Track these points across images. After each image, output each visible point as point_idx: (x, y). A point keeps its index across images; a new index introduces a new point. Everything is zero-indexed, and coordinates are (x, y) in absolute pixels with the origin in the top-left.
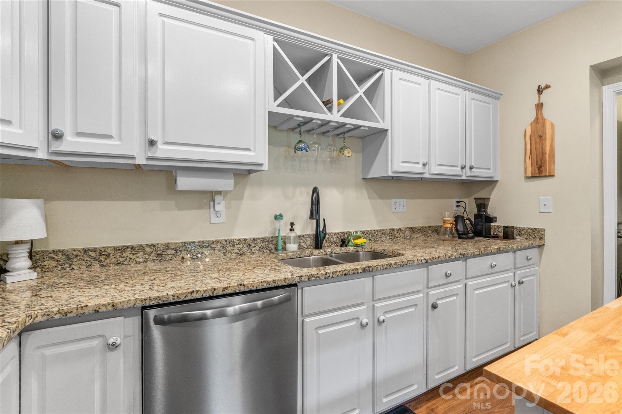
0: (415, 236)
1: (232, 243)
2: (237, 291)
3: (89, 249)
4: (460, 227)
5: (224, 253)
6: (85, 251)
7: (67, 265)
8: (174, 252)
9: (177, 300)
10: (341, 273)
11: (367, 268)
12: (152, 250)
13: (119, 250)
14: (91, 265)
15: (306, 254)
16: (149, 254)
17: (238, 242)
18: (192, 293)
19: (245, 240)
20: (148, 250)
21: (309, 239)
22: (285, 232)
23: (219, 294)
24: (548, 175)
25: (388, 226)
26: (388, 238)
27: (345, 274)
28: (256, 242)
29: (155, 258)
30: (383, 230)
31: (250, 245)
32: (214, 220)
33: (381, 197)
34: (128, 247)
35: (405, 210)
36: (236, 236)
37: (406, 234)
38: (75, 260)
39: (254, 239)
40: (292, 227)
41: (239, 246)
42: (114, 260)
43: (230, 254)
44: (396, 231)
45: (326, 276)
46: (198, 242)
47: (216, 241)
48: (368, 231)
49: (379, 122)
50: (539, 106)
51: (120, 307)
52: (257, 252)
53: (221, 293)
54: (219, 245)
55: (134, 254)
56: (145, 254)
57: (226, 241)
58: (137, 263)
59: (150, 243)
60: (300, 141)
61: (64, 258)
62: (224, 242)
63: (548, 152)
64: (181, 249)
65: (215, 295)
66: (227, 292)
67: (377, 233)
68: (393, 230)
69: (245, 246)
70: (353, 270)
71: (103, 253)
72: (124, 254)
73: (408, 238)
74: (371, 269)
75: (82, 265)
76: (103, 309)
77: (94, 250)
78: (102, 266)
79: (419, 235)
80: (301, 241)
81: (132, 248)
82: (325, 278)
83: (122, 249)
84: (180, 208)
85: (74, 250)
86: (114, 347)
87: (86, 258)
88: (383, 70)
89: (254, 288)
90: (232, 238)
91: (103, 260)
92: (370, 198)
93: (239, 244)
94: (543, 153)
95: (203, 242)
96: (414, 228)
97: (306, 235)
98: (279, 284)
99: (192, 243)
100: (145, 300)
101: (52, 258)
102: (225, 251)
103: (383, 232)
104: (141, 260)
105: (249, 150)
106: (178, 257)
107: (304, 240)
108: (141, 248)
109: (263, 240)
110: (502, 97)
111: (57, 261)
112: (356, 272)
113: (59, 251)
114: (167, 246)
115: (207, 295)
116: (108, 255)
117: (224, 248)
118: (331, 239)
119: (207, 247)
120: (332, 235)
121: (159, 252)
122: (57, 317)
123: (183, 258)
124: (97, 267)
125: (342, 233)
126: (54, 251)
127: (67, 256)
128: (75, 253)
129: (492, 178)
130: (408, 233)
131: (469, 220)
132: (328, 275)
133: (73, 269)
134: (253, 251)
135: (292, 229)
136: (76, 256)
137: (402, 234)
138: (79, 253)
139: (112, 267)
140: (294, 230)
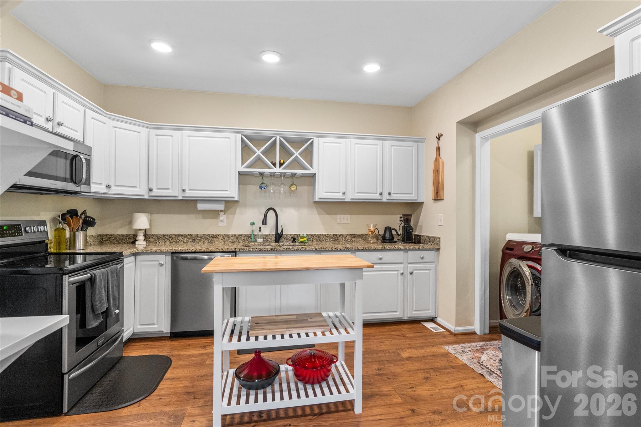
0: (356, 240)
1: (228, 236)
2: (206, 251)
3: (165, 235)
4: (387, 236)
5: (224, 241)
6: (164, 235)
7: (158, 241)
8: (200, 239)
9: (182, 251)
10: (257, 249)
11: (274, 249)
12: (190, 237)
13: (177, 236)
14: (166, 242)
15: (266, 245)
16: (189, 239)
17: (231, 236)
18: (187, 249)
19: (235, 235)
20: (189, 237)
21: (273, 237)
22: (256, 232)
23: (198, 251)
24: (440, 198)
25: (331, 232)
26: (332, 239)
27: (260, 250)
28: (241, 236)
29: (191, 241)
30: (327, 235)
31: (238, 238)
32: (220, 224)
33: (329, 213)
34: (180, 235)
35: (349, 222)
36: (231, 233)
37: (347, 238)
38: (160, 239)
39: (240, 235)
40: (260, 229)
41: (232, 238)
42: (175, 240)
43: (227, 242)
44: (338, 235)
45: (249, 250)
46: (211, 235)
47: (220, 235)
48: (315, 235)
49: (310, 170)
50: (438, 149)
51: (163, 251)
52: (241, 242)
53: (199, 251)
54: (221, 237)
55: (183, 238)
56: (187, 238)
57: (225, 235)
58: (184, 242)
59: (189, 234)
60: (262, 183)
61: (156, 238)
62: (224, 236)
63: (440, 182)
64: (203, 237)
65: (196, 251)
66: (201, 251)
67: (322, 236)
68: (336, 235)
69: (235, 238)
70: (265, 249)
71: (171, 237)
72: (179, 238)
73: (350, 240)
74: (276, 249)
75: (163, 241)
76: (158, 251)
77: (167, 235)
78: (170, 242)
79: (359, 239)
80: (268, 238)
81: (182, 235)
82: (248, 251)
83: (178, 236)
84: (204, 218)
85: (160, 235)
86: (162, 265)
87: (164, 238)
88: (313, 138)
89: (213, 251)
90: (228, 234)
91: (171, 240)
92: (319, 214)
93: (232, 237)
94: (439, 183)
95: (214, 235)
96: (355, 234)
97: (271, 235)
98: (225, 250)
99: (208, 235)
100: (171, 249)
101: (152, 238)
102: (224, 240)
103: (327, 236)
104: (186, 241)
105: (227, 191)
106: (201, 241)
107: (270, 237)
108: (185, 236)
109: (245, 236)
110: (426, 140)
111: (154, 239)
112: (266, 250)
113: (155, 235)
114: (197, 236)
115: (193, 251)
116: (173, 238)
117: (224, 238)
118: (288, 238)
119: (216, 237)
120: (288, 235)
121: (193, 238)
122: (145, 251)
123: (204, 242)
124: (168, 243)
125: (296, 235)
126: (153, 235)
127: (158, 237)
128: (160, 236)
129: (416, 200)
130: (348, 238)
131: (395, 230)
132: (250, 249)
133: (159, 243)
134: (239, 241)
135: (260, 231)
136: (161, 237)
137: (344, 238)
138: (162, 236)
139: (174, 243)
140: (261, 231)
